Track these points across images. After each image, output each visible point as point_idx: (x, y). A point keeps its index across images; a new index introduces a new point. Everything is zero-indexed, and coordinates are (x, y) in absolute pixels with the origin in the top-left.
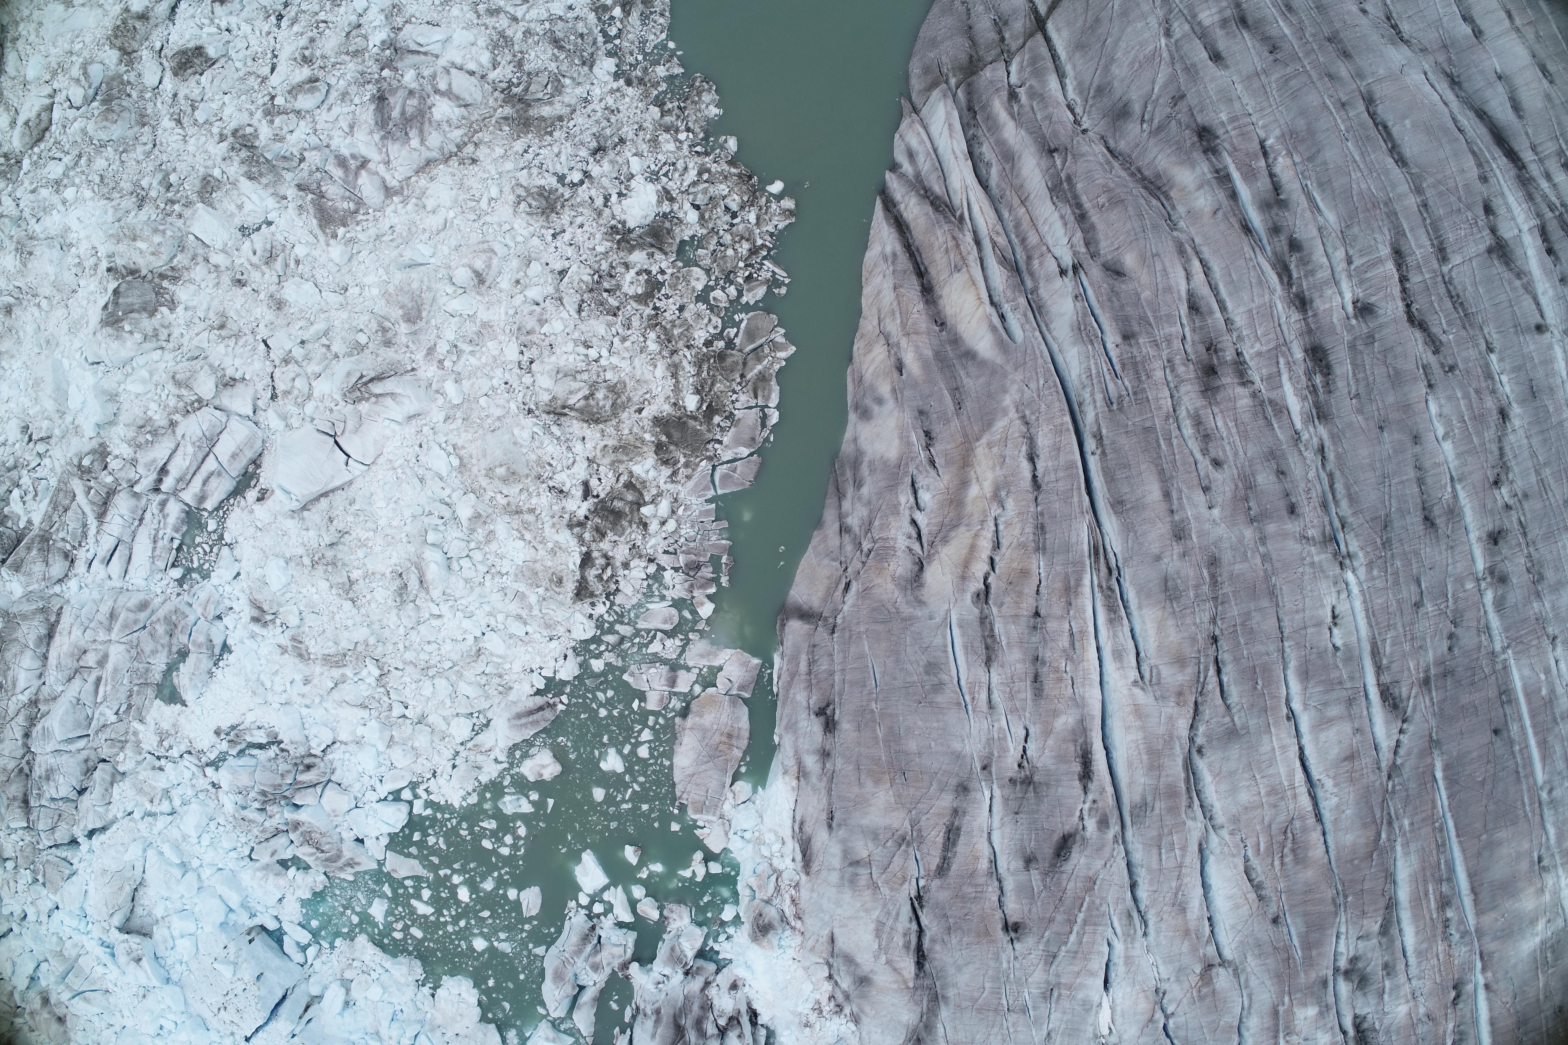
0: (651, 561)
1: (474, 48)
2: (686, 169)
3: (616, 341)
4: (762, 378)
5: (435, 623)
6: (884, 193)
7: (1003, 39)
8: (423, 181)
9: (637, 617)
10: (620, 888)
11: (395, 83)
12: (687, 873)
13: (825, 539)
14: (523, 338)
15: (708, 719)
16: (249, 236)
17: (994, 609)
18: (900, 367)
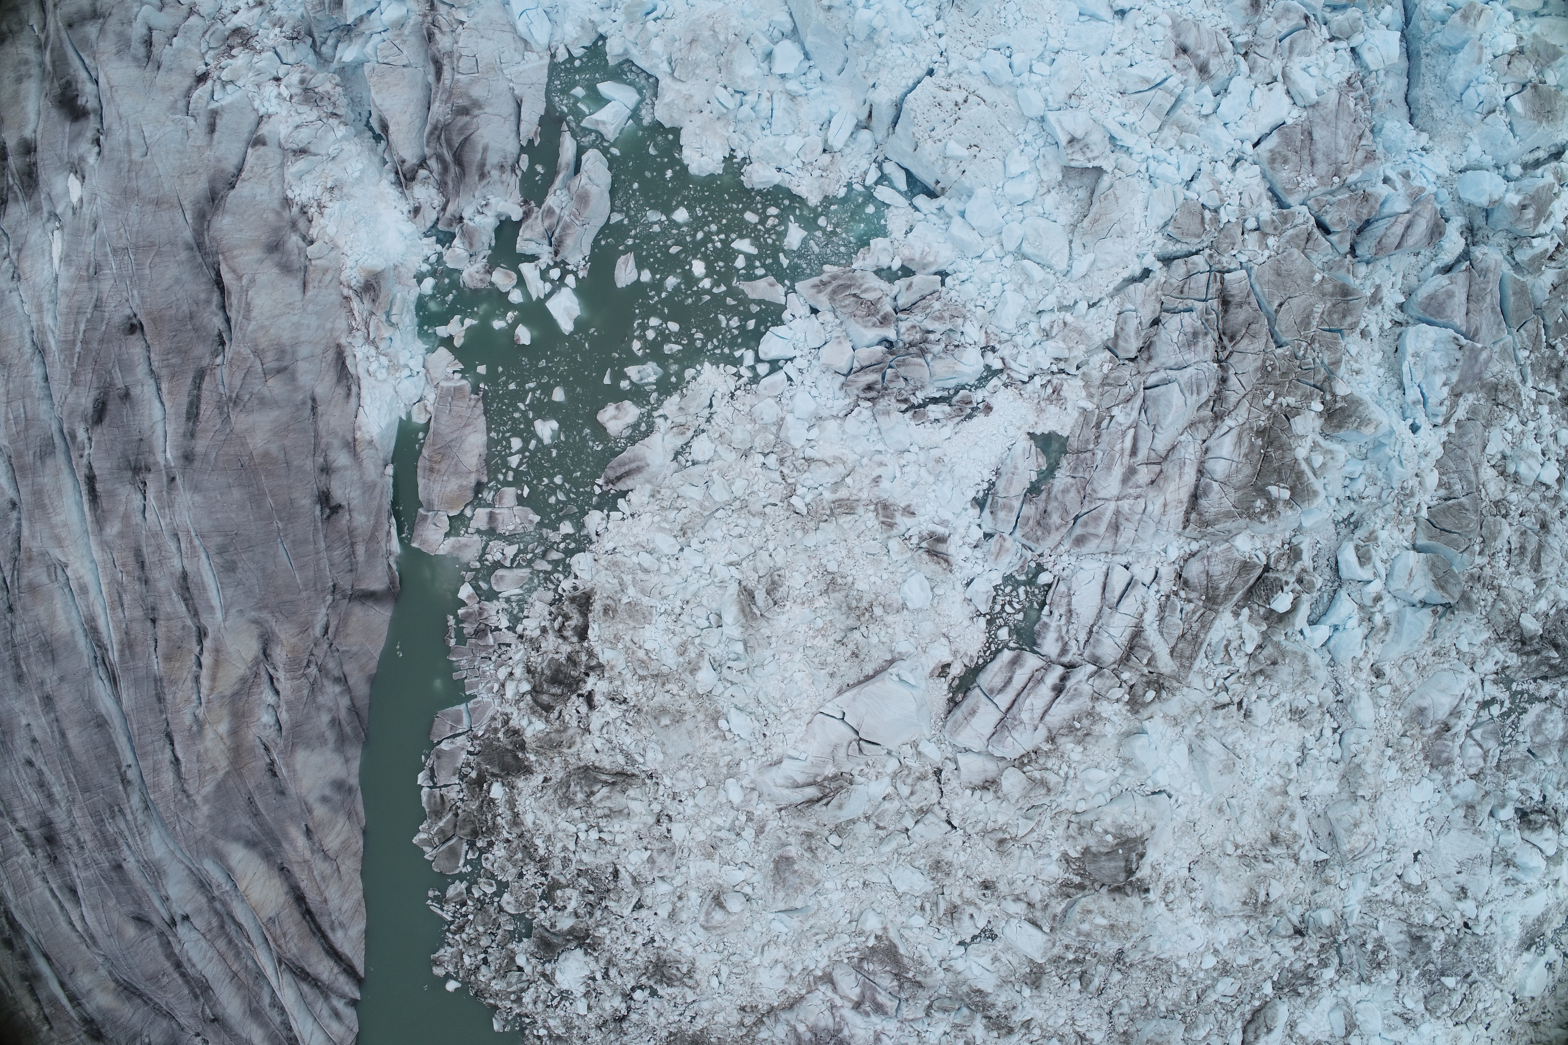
0: (521, 637)
2: (535, 1003)
3: (572, 847)
4: (438, 814)
5: (734, 558)
6: (359, 981)
8: (793, 990)
9: (531, 579)
10: (534, 298)
12: (468, 322)
13: (362, 668)
14: (669, 845)
15: (453, 485)
16: (984, 931)
17: (189, 622)
18: (308, 833)
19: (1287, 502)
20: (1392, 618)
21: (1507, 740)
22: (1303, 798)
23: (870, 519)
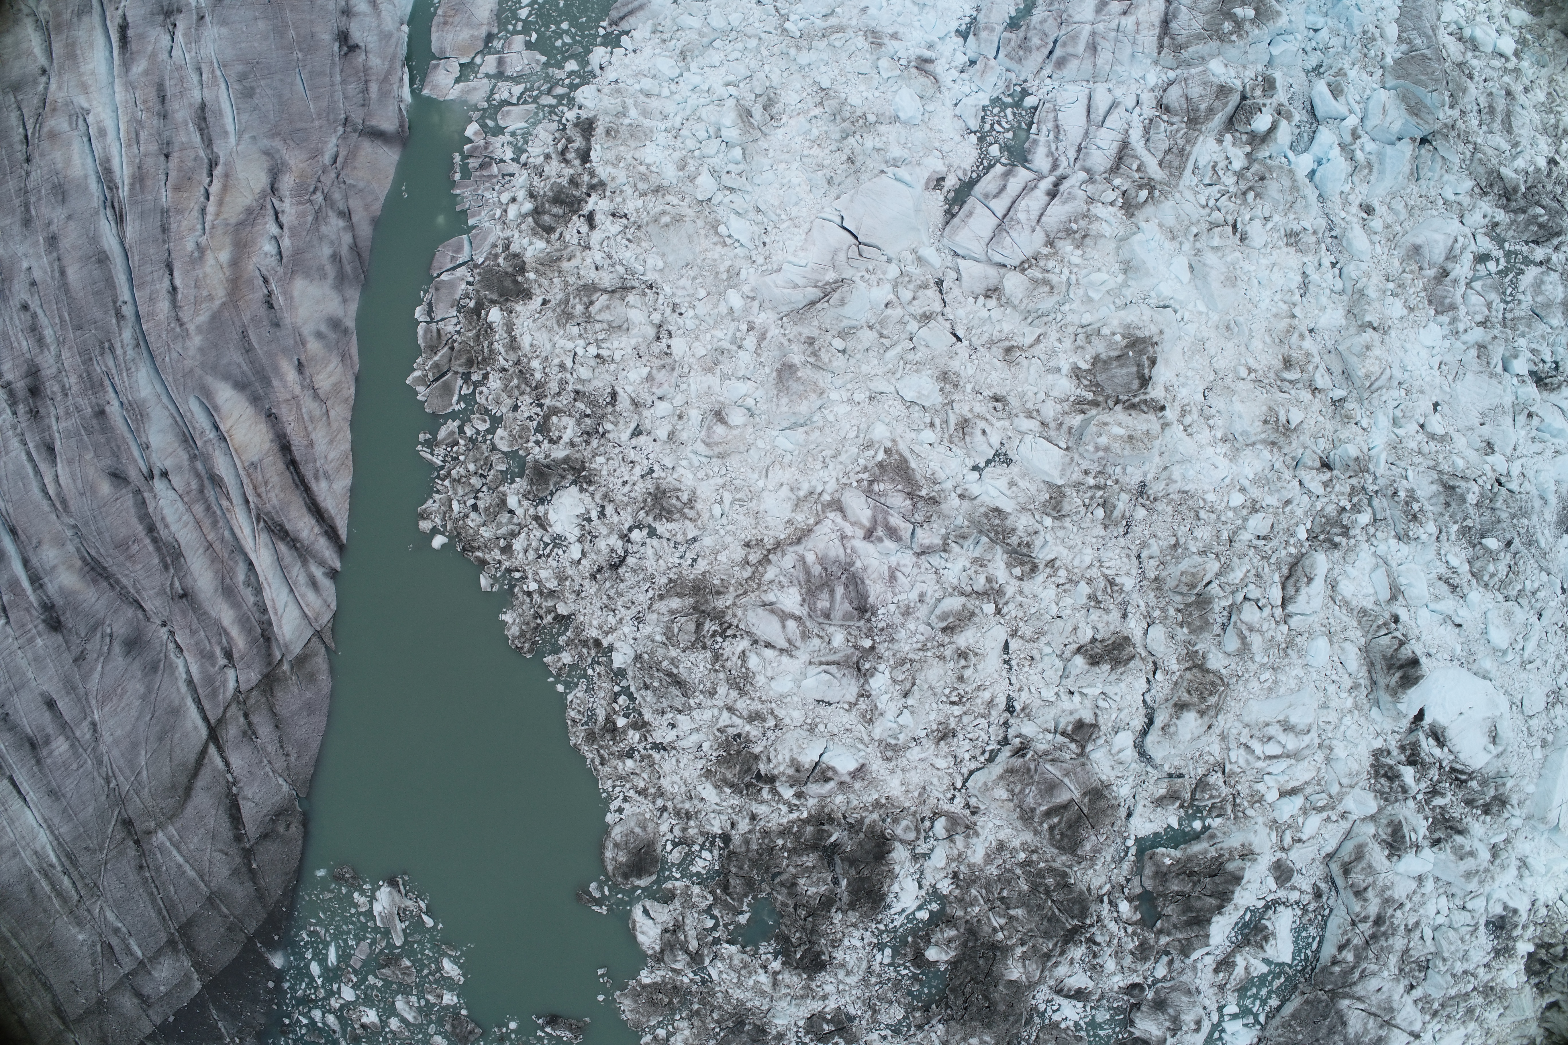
0: (525, 165)
1: (769, 673)
3: (569, 364)
4: (433, 349)
5: (731, 78)
6: (340, 548)
7: (246, 716)
8: (800, 518)
9: (537, 114)
11: (855, 632)
13: (367, 207)
14: (669, 361)
15: (465, 34)
16: (997, 454)
17: (202, 154)
18: (300, 367)
19: (1252, 21)
20: (1373, 158)
21: (1509, 299)
22: (1311, 331)
23: (860, 42)
